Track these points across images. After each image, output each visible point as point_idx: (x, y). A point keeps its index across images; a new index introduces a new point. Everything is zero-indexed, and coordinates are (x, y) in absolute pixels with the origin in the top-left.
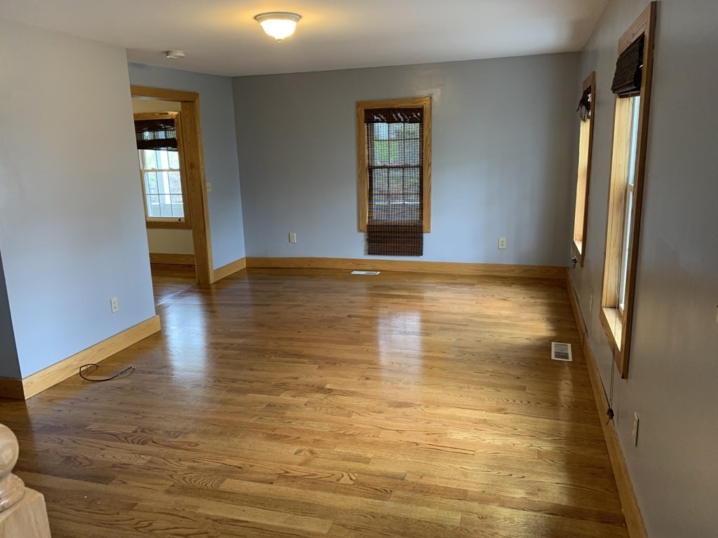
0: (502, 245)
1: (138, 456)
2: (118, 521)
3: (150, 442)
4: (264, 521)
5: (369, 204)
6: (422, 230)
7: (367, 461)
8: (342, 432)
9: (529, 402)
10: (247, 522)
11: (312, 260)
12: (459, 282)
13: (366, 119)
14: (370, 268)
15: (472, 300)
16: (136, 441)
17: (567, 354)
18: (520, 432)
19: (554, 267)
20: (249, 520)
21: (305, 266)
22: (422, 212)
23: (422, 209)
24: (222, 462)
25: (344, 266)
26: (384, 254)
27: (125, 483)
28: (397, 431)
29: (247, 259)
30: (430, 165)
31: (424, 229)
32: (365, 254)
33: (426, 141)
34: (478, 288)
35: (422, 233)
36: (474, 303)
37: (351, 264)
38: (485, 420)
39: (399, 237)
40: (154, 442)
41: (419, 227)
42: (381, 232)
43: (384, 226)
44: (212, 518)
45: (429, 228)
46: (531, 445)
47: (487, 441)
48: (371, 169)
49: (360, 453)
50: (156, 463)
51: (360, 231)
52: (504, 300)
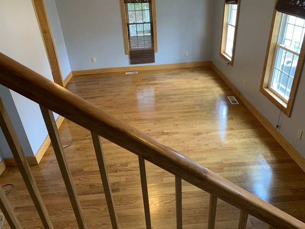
0: (187, 55)
1: (119, 178)
2: (139, 205)
3: (118, 171)
4: (191, 190)
5: (129, 41)
6: (154, 51)
7: (205, 159)
8: (187, 150)
9: (238, 124)
10: (185, 192)
11: (105, 69)
12: (173, 73)
13: (124, 1)
14: (132, 70)
15: (185, 81)
16: (112, 171)
17: (235, 101)
18: (244, 136)
19: (206, 62)
20: (186, 191)
21: (102, 73)
22: (153, 43)
23: (153, 42)
24: (155, 172)
25: (120, 71)
26: (138, 64)
27: (125, 190)
28: (205, 145)
29: (73, 72)
30: (156, 22)
31: (155, 51)
32: (129, 64)
33: (154, 11)
34: (183, 75)
35: (154, 53)
36: (187, 82)
37: (123, 69)
38: (230, 134)
39: (144, 56)
40: (120, 170)
41: (153, 50)
42: (136, 54)
43: (137, 51)
44: (172, 194)
45: (157, 50)
46: (251, 141)
47: (237, 142)
48: (128, 25)
49: (201, 157)
50: (130, 179)
51: (126, 54)
52: (196, 79)
